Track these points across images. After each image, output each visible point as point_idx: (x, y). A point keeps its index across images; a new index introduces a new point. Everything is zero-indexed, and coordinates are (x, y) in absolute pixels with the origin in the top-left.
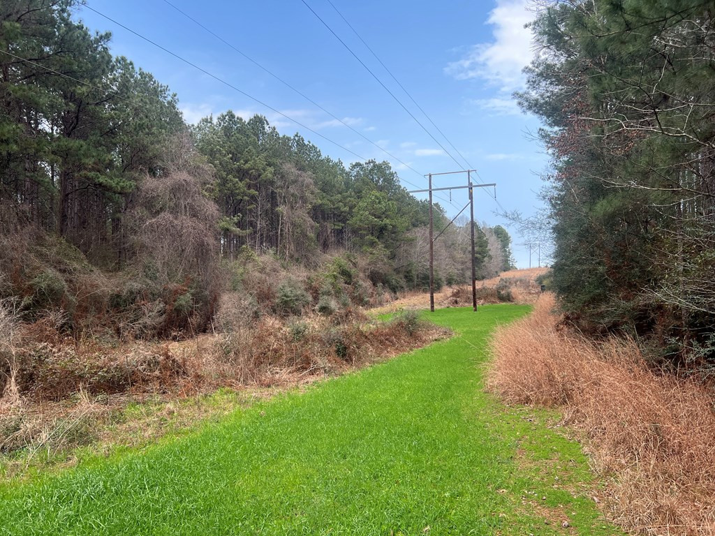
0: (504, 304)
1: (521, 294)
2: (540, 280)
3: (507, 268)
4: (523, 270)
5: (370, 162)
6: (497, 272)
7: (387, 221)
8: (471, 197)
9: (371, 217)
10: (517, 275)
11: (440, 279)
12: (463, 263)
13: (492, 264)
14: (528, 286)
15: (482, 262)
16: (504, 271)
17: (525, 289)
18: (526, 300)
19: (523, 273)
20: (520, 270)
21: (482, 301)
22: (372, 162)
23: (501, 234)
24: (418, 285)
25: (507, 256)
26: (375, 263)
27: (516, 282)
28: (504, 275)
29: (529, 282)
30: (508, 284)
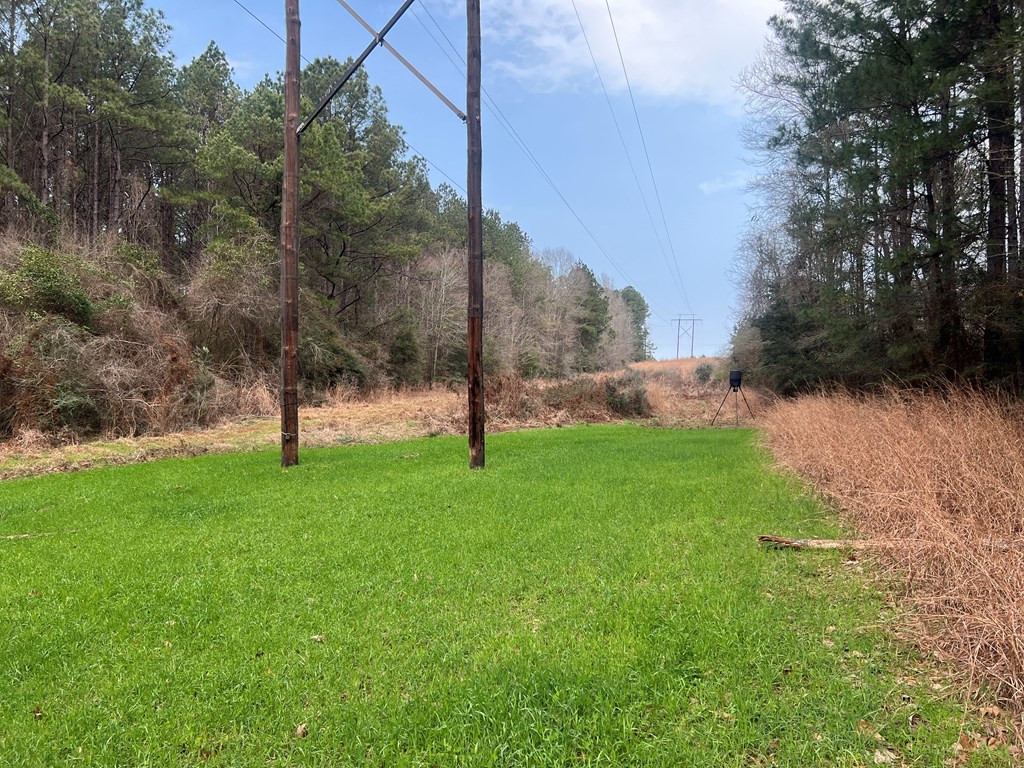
0: (624, 422)
1: (668, 398)
3: (640, 356)
4: (667, 361)
6: (623, 362)
10: (657, 368)
13: (614, 347)
15: (597, 340)
16: (636, 361)
17: (675, 389)
18: (682, 413)
19: (666, 365)
20: (662, 362)
21: (561, 413)
23: (633, 302)
25: (641, 338)
28: (635, 366)
29: (680, 377)
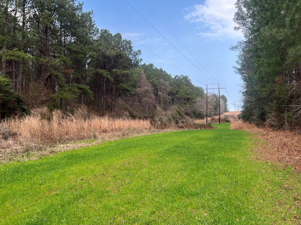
0: (227, 123)
1: (232, 120)
2: (239, 116)
3: (226, 111)
4: (232, 112)
5: (181, 76)
6: (223, 113)
7: (190, 96)
8: (219, 92)
9: (185, 95)
10: (230, 114)
11: (204, 115)
12: (211, 109)
13: (222, 109)
14: (234, 118)
15: (217, 109)
20: (231, 112)
22: (182, 75)
23: (224, 98)
24: (197, 117)
25: (226, 107)
26: (187, 110)
27: (230, 117)
28: (225, 114)
29: (235, 116)
30: (227, 117)
